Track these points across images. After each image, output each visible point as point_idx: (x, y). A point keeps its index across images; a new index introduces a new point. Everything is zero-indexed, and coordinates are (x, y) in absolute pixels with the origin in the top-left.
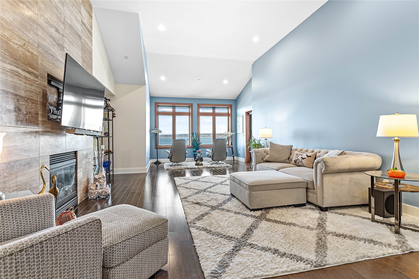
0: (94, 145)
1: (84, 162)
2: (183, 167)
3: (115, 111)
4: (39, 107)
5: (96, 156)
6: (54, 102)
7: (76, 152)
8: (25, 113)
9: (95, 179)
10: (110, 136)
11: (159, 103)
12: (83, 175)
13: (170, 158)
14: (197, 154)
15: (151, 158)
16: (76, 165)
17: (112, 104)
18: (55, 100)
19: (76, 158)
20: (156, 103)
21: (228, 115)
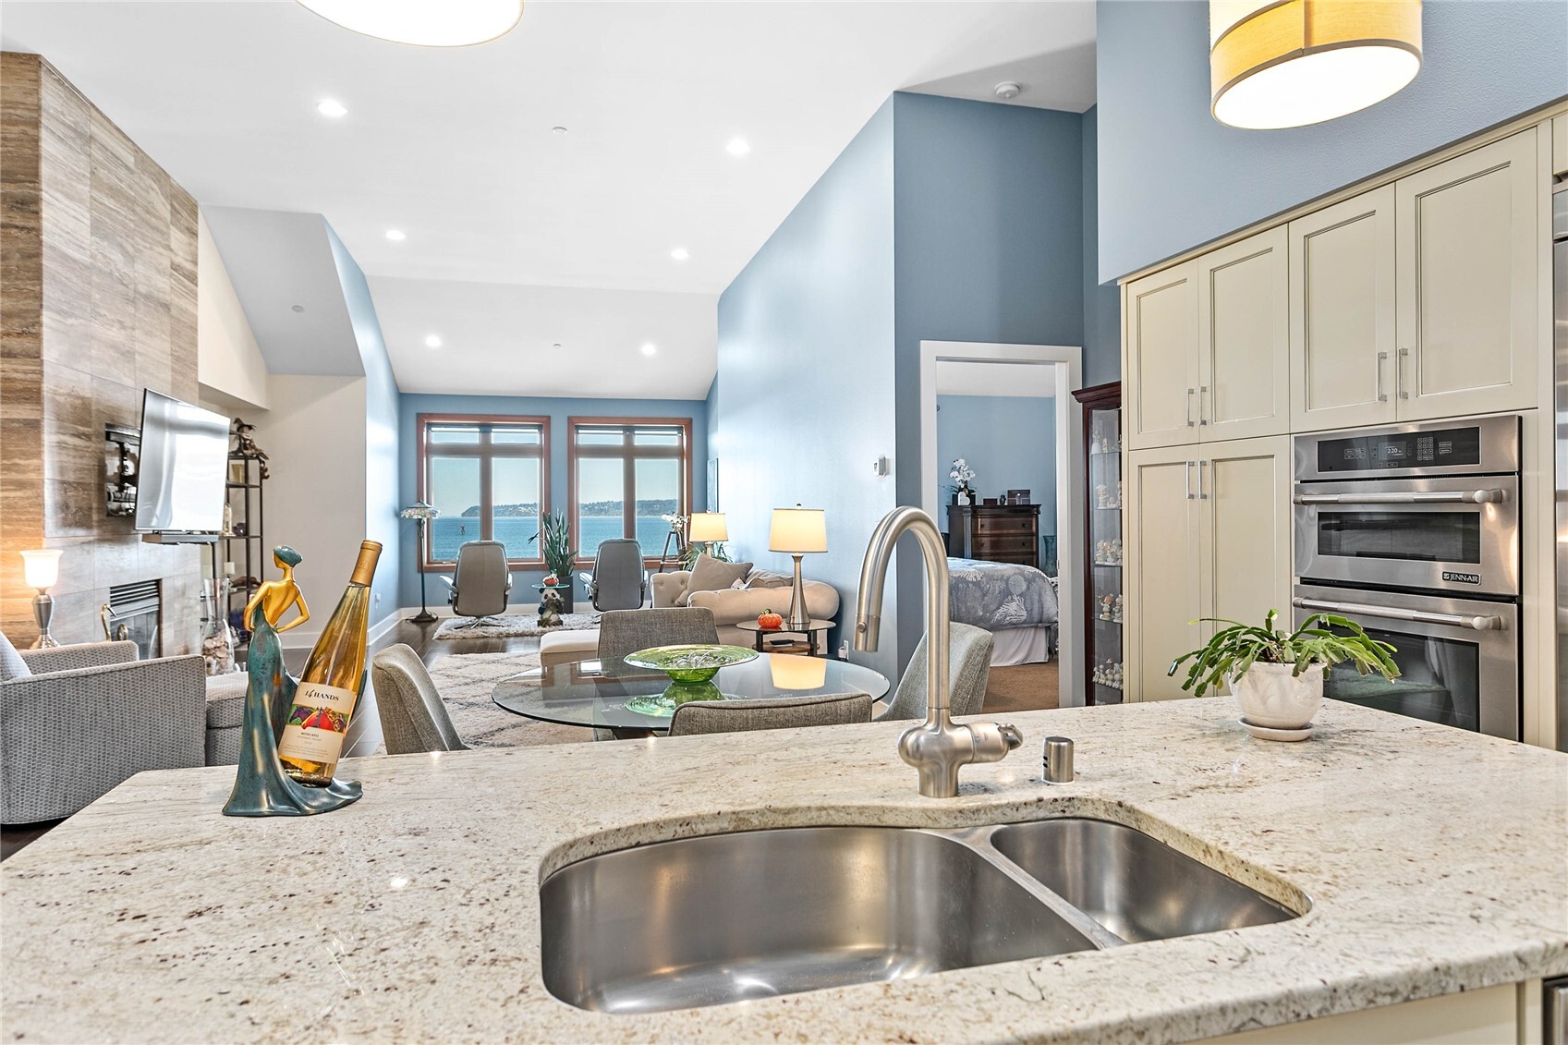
0: (203, 563)
1: (177, 606)
2: (492, 630)
3: (266, 458)
4: (93, 494)
5: (208, 595)
6: (115, 473)
7: (158, 583)
8: (74, 510)
9: (204, 650)
10: (251, 534)
11: (431, 416)
12: (176, 636)
13: (454, 602)
14: (544, 589)
15: (402, 602)
16: (159, 613)
17: (257, 438)
18: (117, 471)
19: (159, 596)
20: (420, 417)
21: (679, 453)
